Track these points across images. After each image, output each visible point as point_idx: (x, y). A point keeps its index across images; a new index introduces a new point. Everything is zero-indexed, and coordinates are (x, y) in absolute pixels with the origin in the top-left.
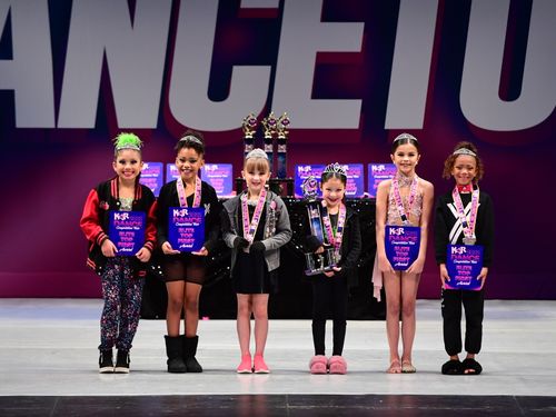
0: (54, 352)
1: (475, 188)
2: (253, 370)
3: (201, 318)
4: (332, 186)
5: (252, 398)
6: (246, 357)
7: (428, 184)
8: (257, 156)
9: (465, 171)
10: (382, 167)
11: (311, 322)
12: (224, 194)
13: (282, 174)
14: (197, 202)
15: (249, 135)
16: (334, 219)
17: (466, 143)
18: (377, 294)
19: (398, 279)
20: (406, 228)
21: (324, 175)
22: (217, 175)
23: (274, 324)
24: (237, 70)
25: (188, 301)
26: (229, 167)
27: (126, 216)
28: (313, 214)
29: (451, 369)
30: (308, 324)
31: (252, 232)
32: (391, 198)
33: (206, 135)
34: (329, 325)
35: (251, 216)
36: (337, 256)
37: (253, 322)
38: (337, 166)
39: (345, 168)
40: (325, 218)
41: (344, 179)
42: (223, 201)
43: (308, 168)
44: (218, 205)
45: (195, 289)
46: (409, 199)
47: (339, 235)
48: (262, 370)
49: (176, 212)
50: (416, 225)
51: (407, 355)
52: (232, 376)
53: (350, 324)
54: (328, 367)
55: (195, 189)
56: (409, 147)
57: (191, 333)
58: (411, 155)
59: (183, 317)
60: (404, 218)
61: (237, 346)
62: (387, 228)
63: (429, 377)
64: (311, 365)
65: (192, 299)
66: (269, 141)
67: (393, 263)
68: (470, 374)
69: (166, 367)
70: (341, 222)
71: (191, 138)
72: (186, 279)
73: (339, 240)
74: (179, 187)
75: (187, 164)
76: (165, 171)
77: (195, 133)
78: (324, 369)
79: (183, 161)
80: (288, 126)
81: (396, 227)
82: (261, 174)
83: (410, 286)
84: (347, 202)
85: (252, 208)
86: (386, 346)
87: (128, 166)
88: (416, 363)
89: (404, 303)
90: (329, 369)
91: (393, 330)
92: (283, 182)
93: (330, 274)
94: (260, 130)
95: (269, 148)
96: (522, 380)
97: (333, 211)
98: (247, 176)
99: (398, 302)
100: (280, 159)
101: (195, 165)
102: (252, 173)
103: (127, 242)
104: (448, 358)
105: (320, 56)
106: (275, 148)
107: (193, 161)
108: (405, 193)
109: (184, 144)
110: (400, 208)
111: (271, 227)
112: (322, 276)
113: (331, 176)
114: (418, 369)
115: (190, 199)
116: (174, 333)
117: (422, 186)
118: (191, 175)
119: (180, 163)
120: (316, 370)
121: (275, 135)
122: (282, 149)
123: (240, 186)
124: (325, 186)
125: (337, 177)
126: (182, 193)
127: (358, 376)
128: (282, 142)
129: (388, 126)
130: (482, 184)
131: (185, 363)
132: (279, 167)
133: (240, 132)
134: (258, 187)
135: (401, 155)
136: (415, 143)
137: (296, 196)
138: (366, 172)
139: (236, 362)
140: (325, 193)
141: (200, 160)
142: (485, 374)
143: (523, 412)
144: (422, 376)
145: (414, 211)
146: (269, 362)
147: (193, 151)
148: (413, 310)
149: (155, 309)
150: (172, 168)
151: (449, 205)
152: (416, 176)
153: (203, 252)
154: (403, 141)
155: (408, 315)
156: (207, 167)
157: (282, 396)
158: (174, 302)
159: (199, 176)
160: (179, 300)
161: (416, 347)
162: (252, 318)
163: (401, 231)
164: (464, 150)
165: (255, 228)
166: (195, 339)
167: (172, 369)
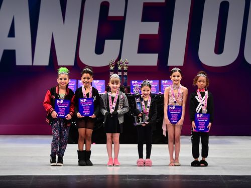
0: (32, 157)
1: (206, 90)
2: (114, 165)
3: (92, 143)
4: (145, 89)
5: (113, 176)
6: (111, 159)
7: (185, 88)
8: (115, 77)
9: (202, 83)
10: (166, 81)
11: (137, 145)
12: (102, 92)
13: (125, 85)
14: (90, 95)
15: (112, 68)
16: (146, 102)
17: (202, 71)
18: (164, 133)
19: (173, 127)
20: (176, 107)
21: (142, 85)
22: (99, 84)
23: (122, 146)
24: (107, 42)
25: (87, 136)
26: (104, 81)
27: (62, 101)
28: (138, 100)
29: (195, 164)
30: (136, 146)
31: (113, 108)
32: (170, 94)
33: (94, 68)
34: (145, 146)
35: (113, 101)
36: (147, 118)
37: (113, 145)
38: (148, 81)
39: (151, 81)
40: (142, 102)
41: (150, 86)
42: (101, 95)
43: (136, 82)
44: (99, 97)
45: (90, 131)
46: (177, 95)
47: (148, 109)
48: (117, 165)
49: (81, 100)
50: (181, 105)
51: (177, 158)
52: (105, 167)
53: (153, 146)
54: (144, 164)
55: (89, 90)
56: (177, 73)
57: (88, 150)
58: (178, 76)
59: (85, 143)
60: (175, 102)
61: (107, 155)
62: (168, 107)
63: (186, 167)
64: (138, 163)
65: (89, 135)
66: (120, 71)
67: (171, 121)
68: (202, 166)
69: (78, 163)
70: (149, 104)
71: (88, 69)
72: (86, 128)
73: (148, 111)
74: (83, 90)
75: (86, 80)
76: (77, 83)
77: (89, 67)
78: (143, 164)
79: (85, 78)
80: (128, 65)
81: (172, 106)
82: (117, 84)
83: (178, 130)
84: (152, 95)
85: (113, 98)
86: (168, 155)
87: (63, 81)
88: (181, 162)
89: (176, 137)
90: (145, 164)
91: (171, 148)
92: (125, 87)
93: (144, 125)
94: (116, 66)
95: (120, 73)
96: (224, 169)
97: (146, 100)
98: (111, 85)
99: (173, 137)
100: (125, 78)
101: (89, 80)
102: (113, 84)
103: (62, 112)
104: (194, 160)
105: (141, 36)
106: (123, 74)
107: (88, 79)
108: (176, 92)
109: (85, 72)
110: (174, 98)
111: (121, 106)
112: (140, 126)
113: (145, 85)
114: (181, 164)
115: (88, 95)
116: (81, 150)
117: (183, 89)
118: (88, 84)
119: (83, 80)
120: (140, 165)
121: (123, 68)
122: (126, 74)
123: (108, 89)
124: (142, 89)
125: (147, 85)
126: (85, 92)
127: (157, 167)
128: (125, 71)
129: (169, 64)
130: (209, 88)
131: (86, 162)
132: (124, 81)
133: (108, 67)
134: (116, 90)
135: (174, 76)
136: (180, 72)
137: (131, 93)
138: (160, 83)
139: (106, 162)
140: (142, 92)
141: (91, 78)
142: (210, 166)
143: (224, 182)
144: (183, 167)
145: (180, 99)
146: (120, 161)
147: (88, 75)
148: (179, 140)
149: (74, 140)
150: (80, 82)
151: (196, 97)
152: (180, 85)
153: (94, 116)
154: (175, 71)
155: (177, 142)
156: (95, 81)
157: (126, 175)
158: (81, 137)
159: (91, 85)
160: (83, 136)
161: (180, 155)
162: (113, 143)
163: (174, 108)
164: (202, 75)
165: (114, 106)
166: (90, 152)
167: (80, 165)
